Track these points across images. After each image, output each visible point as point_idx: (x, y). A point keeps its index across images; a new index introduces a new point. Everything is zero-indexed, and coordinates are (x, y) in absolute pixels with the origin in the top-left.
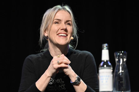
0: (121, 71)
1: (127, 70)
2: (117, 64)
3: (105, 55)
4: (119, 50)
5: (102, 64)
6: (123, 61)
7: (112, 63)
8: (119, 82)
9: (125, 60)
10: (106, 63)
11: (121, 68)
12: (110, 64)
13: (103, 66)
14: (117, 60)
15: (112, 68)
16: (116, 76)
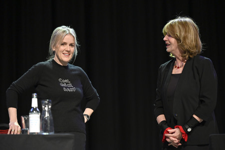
0: (46, 116)
1: (51, 115)
2: (44, 109)
3: (35, 103)
4: (45, 99)
5: (31, 110)
6: (48, 108)
7: (40, 109)
8: (45, 124)
9: (50, 107)
10: (35, 109)
11: (46, 113)
12: (38, 110)
13: (33, 112)
14: (43, 107)
15: (40, 114)
16: (43, 119)
